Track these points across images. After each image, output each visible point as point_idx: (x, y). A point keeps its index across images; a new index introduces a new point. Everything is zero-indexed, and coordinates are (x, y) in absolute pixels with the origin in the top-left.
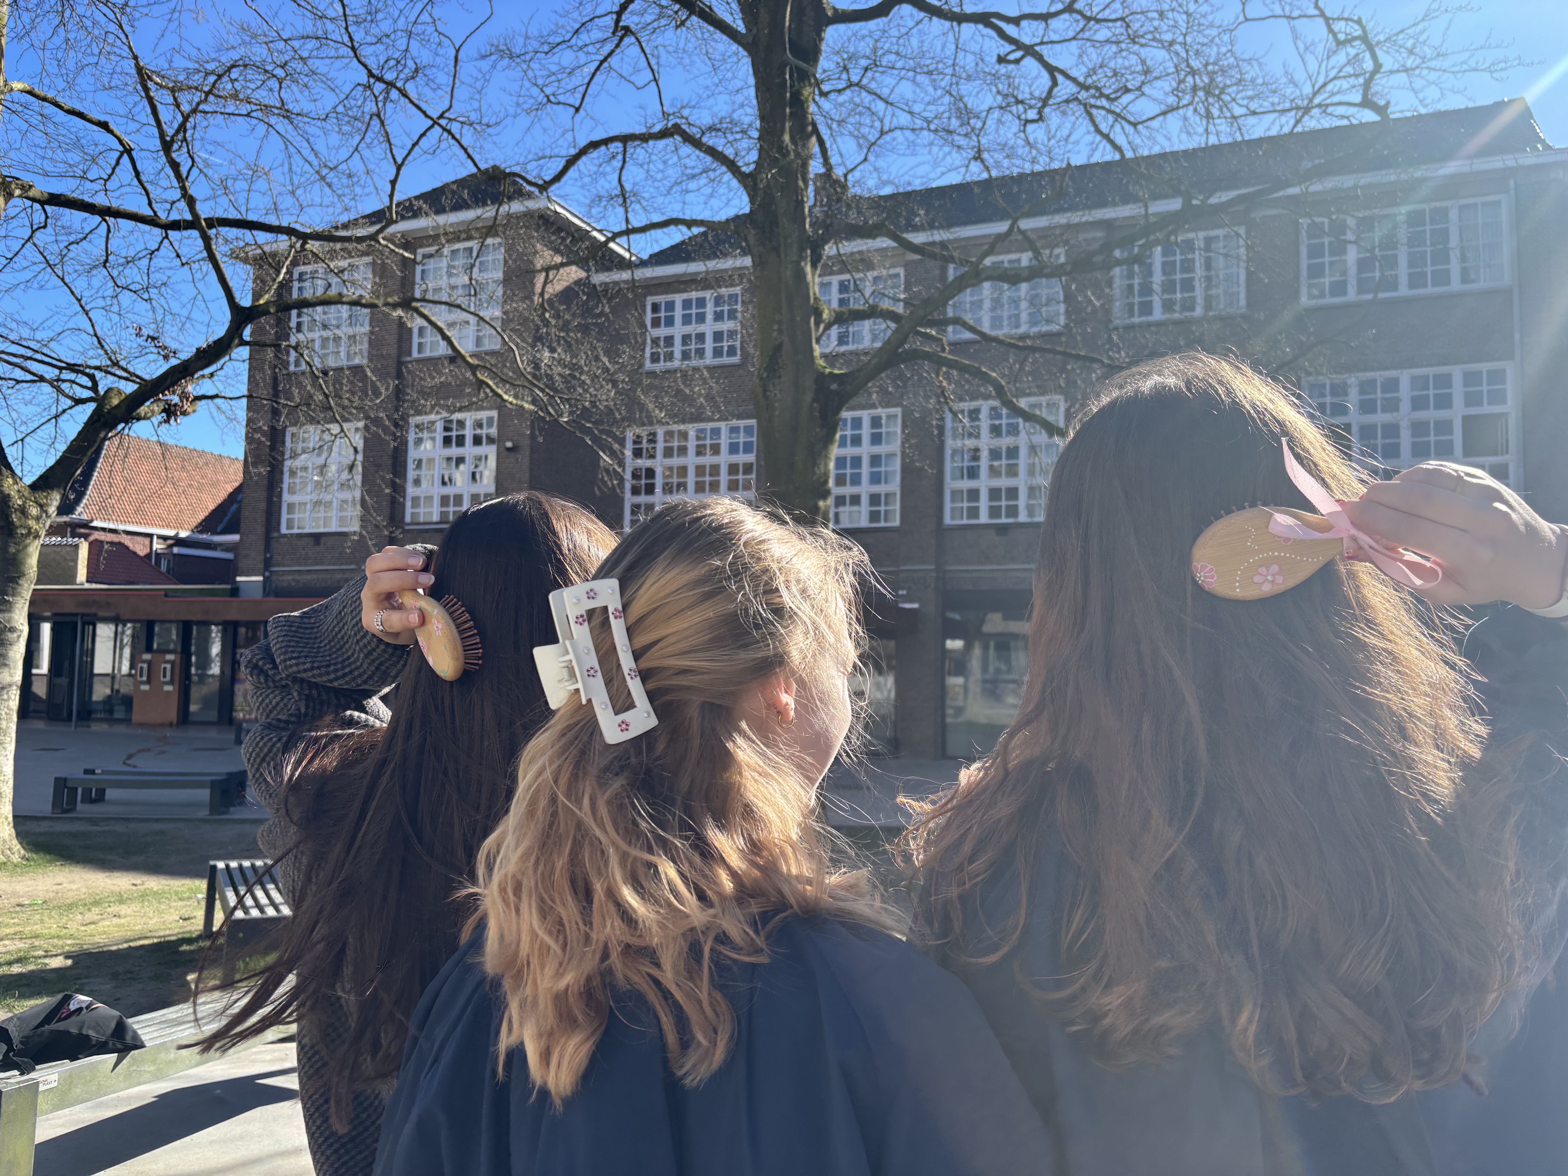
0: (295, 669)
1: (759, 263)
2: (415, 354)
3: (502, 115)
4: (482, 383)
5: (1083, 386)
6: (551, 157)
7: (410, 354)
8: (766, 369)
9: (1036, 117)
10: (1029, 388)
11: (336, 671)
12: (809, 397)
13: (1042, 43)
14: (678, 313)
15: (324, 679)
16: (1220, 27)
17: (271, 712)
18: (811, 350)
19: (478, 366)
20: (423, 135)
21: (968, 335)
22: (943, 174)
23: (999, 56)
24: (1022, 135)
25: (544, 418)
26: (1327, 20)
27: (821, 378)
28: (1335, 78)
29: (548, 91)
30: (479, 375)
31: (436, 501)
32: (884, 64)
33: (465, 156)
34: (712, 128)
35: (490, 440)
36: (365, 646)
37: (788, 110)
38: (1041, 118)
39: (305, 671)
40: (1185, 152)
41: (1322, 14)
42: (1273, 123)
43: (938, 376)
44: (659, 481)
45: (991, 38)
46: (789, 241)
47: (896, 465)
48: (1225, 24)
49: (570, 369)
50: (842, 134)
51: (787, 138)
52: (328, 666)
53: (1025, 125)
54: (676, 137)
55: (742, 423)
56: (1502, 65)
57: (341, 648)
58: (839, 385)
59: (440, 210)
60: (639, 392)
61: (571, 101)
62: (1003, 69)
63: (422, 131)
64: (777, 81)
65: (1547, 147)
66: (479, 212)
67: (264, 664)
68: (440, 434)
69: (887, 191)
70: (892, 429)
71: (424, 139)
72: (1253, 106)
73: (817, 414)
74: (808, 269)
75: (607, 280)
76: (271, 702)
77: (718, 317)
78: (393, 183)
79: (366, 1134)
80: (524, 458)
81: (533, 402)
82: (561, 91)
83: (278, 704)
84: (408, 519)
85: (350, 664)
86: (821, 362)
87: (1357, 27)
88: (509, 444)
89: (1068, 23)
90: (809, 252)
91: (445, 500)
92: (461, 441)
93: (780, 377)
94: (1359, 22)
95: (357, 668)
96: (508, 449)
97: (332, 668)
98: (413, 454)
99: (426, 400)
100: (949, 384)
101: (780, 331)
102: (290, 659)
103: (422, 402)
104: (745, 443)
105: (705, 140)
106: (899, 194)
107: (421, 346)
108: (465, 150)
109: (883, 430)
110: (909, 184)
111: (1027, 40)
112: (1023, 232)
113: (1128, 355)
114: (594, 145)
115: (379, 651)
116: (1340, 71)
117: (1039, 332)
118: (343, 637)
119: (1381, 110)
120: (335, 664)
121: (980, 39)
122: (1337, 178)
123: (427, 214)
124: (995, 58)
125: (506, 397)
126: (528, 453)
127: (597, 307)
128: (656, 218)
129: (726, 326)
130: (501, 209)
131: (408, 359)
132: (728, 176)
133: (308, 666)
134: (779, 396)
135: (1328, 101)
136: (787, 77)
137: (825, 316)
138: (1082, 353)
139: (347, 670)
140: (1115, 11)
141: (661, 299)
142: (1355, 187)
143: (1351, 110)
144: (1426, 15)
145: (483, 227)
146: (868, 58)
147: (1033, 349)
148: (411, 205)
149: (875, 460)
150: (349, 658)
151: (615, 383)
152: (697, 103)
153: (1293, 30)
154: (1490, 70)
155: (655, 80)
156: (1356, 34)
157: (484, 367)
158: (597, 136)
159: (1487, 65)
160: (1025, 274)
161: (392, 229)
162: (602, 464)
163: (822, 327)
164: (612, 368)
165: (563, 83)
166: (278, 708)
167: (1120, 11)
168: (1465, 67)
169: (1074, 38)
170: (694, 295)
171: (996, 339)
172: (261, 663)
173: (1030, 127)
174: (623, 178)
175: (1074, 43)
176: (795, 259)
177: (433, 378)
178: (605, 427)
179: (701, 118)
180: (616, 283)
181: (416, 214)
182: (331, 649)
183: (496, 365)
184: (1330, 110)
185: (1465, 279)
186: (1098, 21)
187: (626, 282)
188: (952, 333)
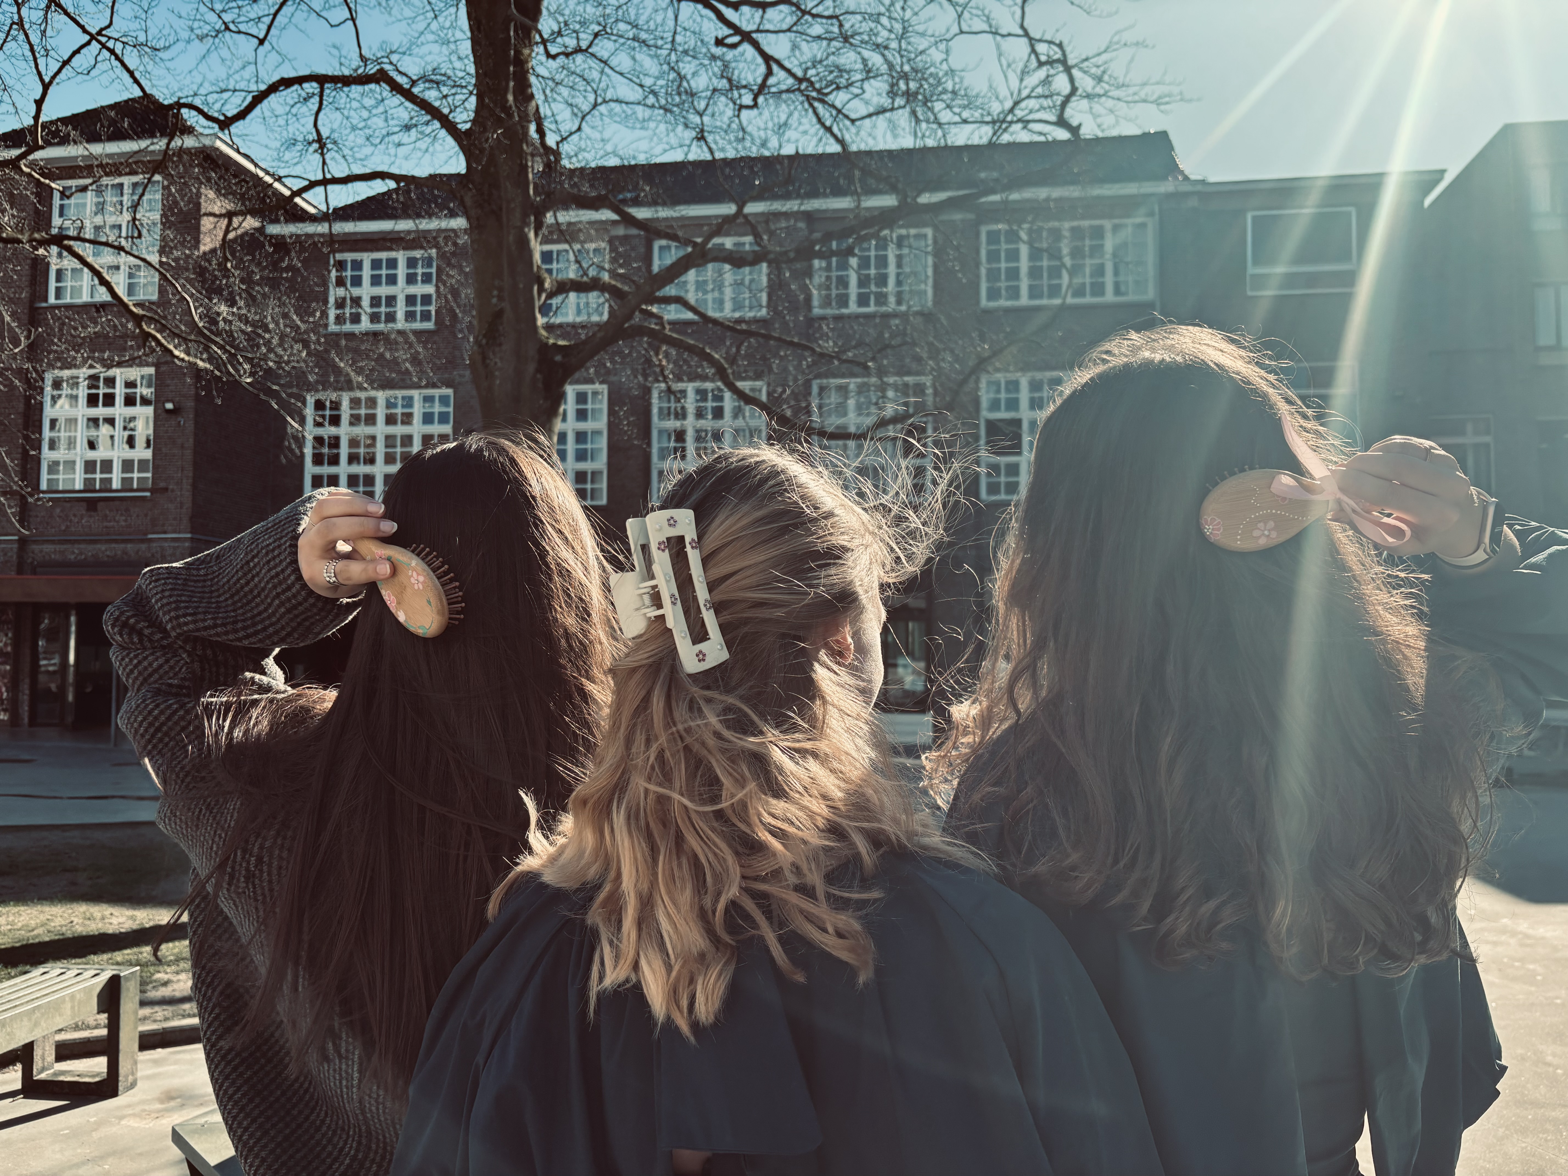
0: (191, 626)
1: (476, 227)
2: (52, 300)
3: (172, 39)
4: (149, 335)
5: (794, 372)
6: (235, 91)
7: (46, 300)
8: (485, 336)
9: (751, 103)
10: (745, 371)
11: (244, 628)
12: (531, 368)
13: (758, 31)
14: (366, 273)
15: (231, 637)
16: (933, 36)
17: (150, 675)
18: (534, 319)
19: (144, 316)
20: (77, 52)
21: (690, 315)
22: (665, 151)
23: (717, 38)
24: (736, 119)
25: (220, 378)
26: (1031, 39)
27: (545, 349)
28: (1029, 97)
29: (227, 17)
30: (145, 327)
31: (79, 467)
32: (615, 32)
33: (131, 80)
34: (424, 78)
35: (145, 402)
36: (289, 599)
37: (511, 69)
38: (755, 105)
39: (206, 628)
40: (890, 152)
41: (1026, 34)
42: (972, 133)
43: (657, 354)
44: (344, 451)
45: (710, 19)
46: (513, 205)
47: (603, 443)
48: (937, 34)
49: (252, 326)
50: (555, 100)
51: (510, 98)
52: (235, 622)
53: (739, 110)
54: (383, 85)
55: (436, 392)
56: (1167, 99)
57: (249, 602)
58: (564, 357)
59: (94, 138)
60: (333, 354)
61: (254, 31)
62: (718, 51)
63: (75, 48)
64: (501, 36)
65: (1186, 178)
66: (143, 144)
67: (137, 622)
68: (83, 392)
69: (613, 162)
70: (597, 406)
71: (77, 56)
72: (966, 114)
73: (540, 385)
74: (532, 235)
75: (299, 232)
76: (150, 664)
77: (411, 279)
78: (39, 103)
79: (300, 1132)
80: (187, 422)
81: (210, 360)
82: (242, 19)
83: (161, 666)
84: (44, 486)
85: (263, 620)
86: (543, 333)
87: (1056, 49)
88: (169, 406)
89: (783, 15)
90: (532, 218)
91: (90, 466)
92: (109, 400)
93: (500, 345)
94: (1060, 46)
95: (272, 625)
96: (169, 411)
97: (240, 625)
98: (49, 412)
99: (77, 352)
100: (668, 362)
101: (500, 298)
102: (185, 616)
103: (72, 353)
104: (440, 413)
105: (416, 90)
106: (624, 166)
107: (59, 292)
108: (131, 74)
109: (589, 406)
110: (634, 158)
111: (746, 27)
112: (746, 216)
113: (835, 344)
114: (286, 83)
115: (306, 605)
116: (1032, 91)
117: (755, 317)
118: (251, 591)
119: (1075, 130)
120: (244, 621)
121: (699, 19)
122: (1034, 190)
123: (75, 142)
124: (713, 41)
125: (176, 353)
126: (191, 416)
127: (283, 261)
128: (358, 170)
129: (420, 289)
130: (173, 144)
131: (44, 305)
132: (443, 133)
133: (209, 622)
134: (499, 364)
135: (1030, 117)
136: (512, 33)
137: (547, 285)
138: (796, 340)
139: (259, 627)
140: (827, 8)
141: (349, 256)
142: (1048, 200)
143: (1047, 128)
144: (1108, 48)
145: (149, 162)
146: (599, 24)
147: (749, 334)
148: (58, 131)
149: (581, 437)
150: (260, 614)
151: (306, 344)
152: (409, 49)
153: (998, 47)
154: (1157, 102)
155: (353, 20)
156: (1056, 57)
157: (151, 319)
158: (289, 73)
159: (1155, 97)
160: (750, 258)
161: (38, 155)
162: (289, 430)
163: (544, 296)
164: (303, 327)
165: (244, 10)
166: (161, 671)
167: (831, 10)
168: (1136, 98)
169: (789, 30)
170: (383, 255)
171: (715, 322)
172: (132, 621)
173: (745, 113)
174: (319, 123)
175: (788, 34)
176: (519, 224)
177: (85, 327)
178: (295, 390)
179: (412, 66)
180: (308, 236)
181: (64, 141)
182: (234, 603)
183: (165, 318)
184: (1031, 126)
185: (1117, 291)
186: (814, 16)
187: (322, 235)
188: (672, 313)
